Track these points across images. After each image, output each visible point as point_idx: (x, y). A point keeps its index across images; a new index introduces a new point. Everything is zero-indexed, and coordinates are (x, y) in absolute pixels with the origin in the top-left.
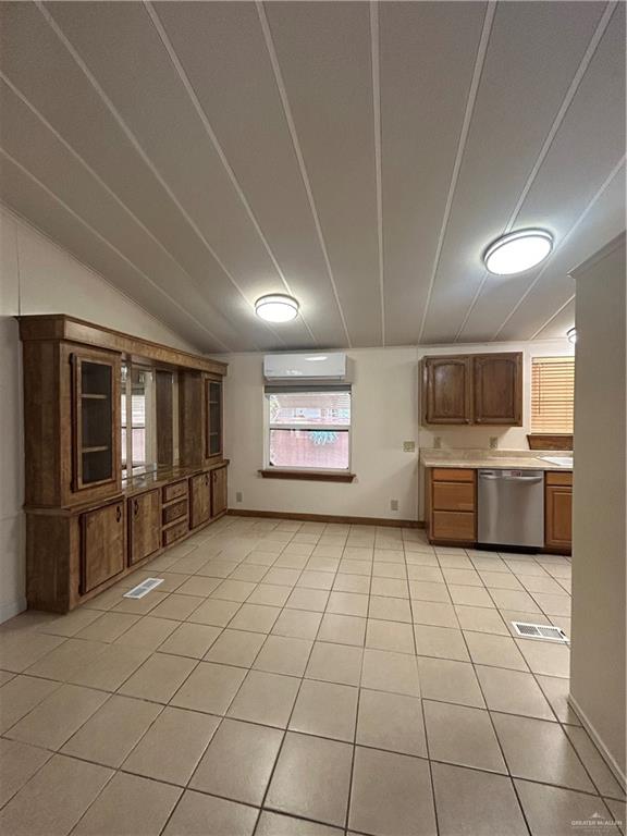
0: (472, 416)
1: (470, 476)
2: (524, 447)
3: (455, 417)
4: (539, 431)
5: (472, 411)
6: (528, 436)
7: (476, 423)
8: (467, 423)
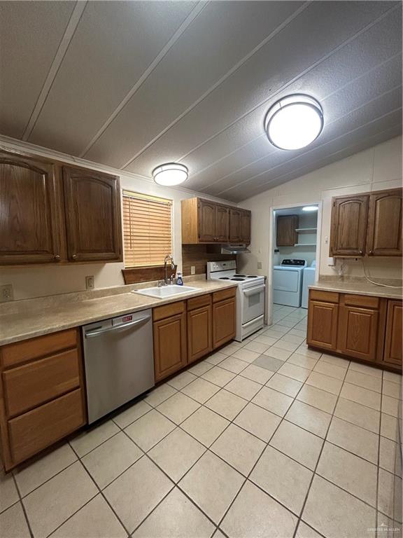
0: (63, 250)
1: (72, 338)
2: (119, 282)
3: (36, 252)
4: (131, 265)
5: (63, 243)
6: (122, 271)
7: (70, 260)
8: (56, 261)
